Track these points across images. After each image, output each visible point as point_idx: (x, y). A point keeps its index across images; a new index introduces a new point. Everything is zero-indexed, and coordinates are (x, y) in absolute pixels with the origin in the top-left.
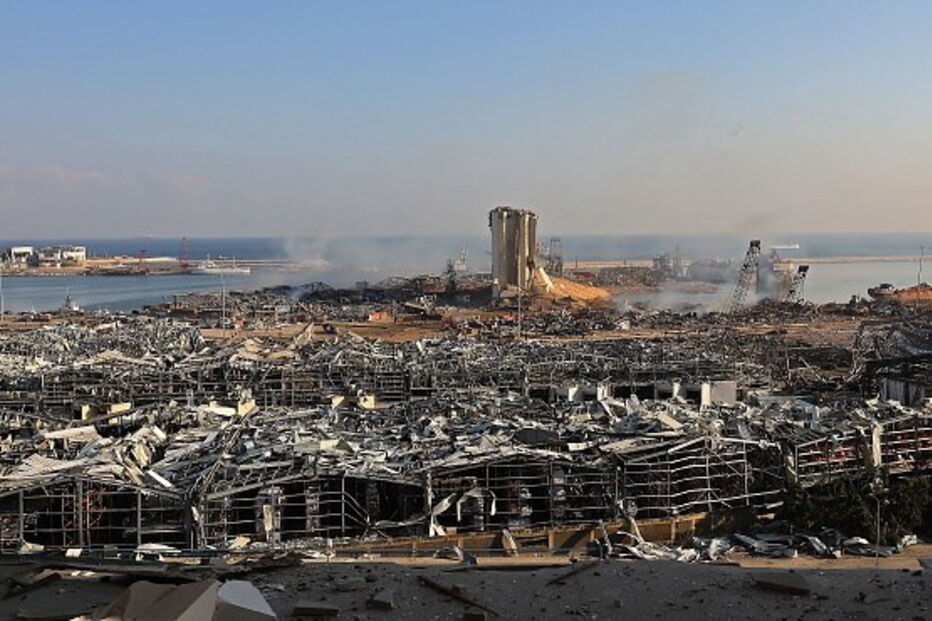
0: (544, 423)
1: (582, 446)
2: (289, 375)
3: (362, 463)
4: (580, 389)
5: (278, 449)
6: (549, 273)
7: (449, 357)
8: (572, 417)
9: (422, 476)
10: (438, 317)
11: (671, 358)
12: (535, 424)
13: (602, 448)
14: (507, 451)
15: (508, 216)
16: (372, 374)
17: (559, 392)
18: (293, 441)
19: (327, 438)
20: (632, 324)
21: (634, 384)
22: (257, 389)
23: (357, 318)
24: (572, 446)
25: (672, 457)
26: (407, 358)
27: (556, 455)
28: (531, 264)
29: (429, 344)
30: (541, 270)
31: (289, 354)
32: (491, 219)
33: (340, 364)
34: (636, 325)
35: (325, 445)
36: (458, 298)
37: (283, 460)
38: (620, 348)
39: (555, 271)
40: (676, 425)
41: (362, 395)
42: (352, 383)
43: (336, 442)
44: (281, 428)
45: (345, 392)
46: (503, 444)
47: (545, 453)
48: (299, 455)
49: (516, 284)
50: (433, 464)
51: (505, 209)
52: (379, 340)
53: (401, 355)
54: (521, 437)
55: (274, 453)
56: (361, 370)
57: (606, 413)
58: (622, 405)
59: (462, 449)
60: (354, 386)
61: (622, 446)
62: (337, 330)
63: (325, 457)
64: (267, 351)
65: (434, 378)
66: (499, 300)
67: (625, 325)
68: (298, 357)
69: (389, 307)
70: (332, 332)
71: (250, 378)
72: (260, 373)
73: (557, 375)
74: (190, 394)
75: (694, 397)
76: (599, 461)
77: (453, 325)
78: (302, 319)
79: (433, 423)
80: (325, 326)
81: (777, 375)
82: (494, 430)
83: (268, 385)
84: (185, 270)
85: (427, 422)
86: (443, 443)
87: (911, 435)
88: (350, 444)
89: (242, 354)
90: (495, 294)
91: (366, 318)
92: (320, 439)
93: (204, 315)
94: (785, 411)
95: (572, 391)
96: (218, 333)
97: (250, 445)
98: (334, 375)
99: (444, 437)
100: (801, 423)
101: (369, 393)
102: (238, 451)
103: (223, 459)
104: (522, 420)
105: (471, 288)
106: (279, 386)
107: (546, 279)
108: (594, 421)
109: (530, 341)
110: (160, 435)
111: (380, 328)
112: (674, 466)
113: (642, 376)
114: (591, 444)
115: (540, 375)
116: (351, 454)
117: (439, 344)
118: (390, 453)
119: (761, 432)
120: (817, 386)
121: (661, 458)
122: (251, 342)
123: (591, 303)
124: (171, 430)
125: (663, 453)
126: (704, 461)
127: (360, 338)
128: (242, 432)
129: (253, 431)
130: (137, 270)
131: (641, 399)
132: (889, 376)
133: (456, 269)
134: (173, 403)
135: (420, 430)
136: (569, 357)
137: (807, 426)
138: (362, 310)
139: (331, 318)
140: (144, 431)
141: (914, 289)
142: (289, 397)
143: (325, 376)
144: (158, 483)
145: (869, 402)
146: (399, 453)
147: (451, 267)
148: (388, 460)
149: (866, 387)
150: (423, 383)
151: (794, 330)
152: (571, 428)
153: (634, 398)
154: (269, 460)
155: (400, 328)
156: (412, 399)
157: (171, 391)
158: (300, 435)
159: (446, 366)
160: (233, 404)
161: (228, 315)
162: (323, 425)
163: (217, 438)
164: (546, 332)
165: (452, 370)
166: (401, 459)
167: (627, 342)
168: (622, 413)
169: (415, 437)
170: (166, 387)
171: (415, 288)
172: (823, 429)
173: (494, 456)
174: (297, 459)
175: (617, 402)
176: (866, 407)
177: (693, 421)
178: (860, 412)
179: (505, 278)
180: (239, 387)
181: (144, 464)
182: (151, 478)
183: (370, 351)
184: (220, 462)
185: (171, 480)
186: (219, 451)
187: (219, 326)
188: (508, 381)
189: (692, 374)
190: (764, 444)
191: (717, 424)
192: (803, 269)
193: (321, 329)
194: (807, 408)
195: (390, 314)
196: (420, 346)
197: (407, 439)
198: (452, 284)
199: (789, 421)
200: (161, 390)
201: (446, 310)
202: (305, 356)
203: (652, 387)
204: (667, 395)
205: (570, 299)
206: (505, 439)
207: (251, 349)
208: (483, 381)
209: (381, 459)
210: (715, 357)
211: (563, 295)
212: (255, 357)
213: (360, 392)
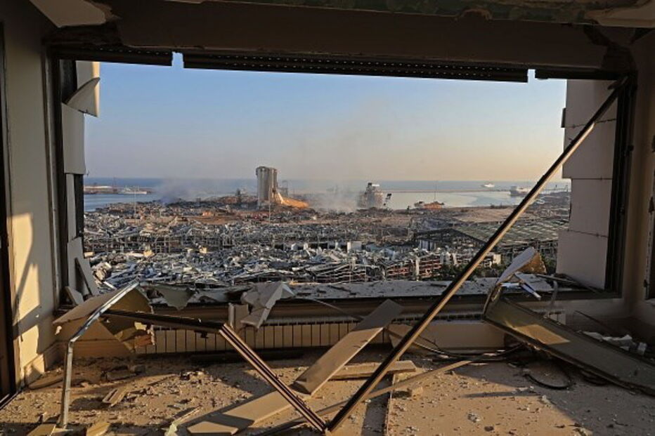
0: (282, 259)
1: (298, 269)
2: (167, 239)
3: (203, 277)
4: (296, 245)
5: (164, 272)
6: (282, 195)
7: (239, 231)
8: (294, 257)
10: (233, 214)
11: (334, 232)
12: (278, 260)
13: (307, 269)
14: (267, 271)
15: (265, 170)
16: (205, 239)
17: (288, 246)
18: (171, 268)
19: (186, 267)
20: (318, 218)
21: (319, 242)
22: (152, 245)
23: (197, 214)
24: (294, 269)
25: (337, 273)
26: (221, 231)
27: (286, 272)
28: (275, 192)
29: (230, 226)
30: (279, 194)
31: (167, 230)
32: (257, 171)
33: (191, 234)
34: (320, 218)
35: (186, 269)
36: (242, 206)
37: (167, 276)
38: (313, 228)
39: (285, 195)
40: (337, 259)
41: (201, 248)
42: (196, 242)
43: (191, 268)
44: (165, 262)
45: (193, 247)
46: (265, 269)
47: (283, 271)
48: (174, 274)
49: (267, 200)
50: (235, 277)
51: (263, 167)
52: (208, 224)
53: (218, 230)
54: (271, 265)
55: (162, 273)
56: (200, 236)
57: (308, 255)
58: (315, 251)
59: (247, 270)
60: (197, 244)
61: (314, 268)
62: (189, 220)
63: (187, 274)
64: (157, 229)
65: (233, 240)
66: (260, 207)
67: (315, 218)
68: (171, 231)
69: (211, 210)
70: (186, 220)
71: (149, 240)
72: (154, 238)
73: (286, 239)
74: (122, 248)
75: (344, 248)
76: (306, 275)
77: (241, 218)
78: (172, 215)
79: (234, 259)
80: (183, 218)
81: (378, 238)
82: (260, 262)
83: (158, 244)
84: (115, 192)
85: (231, 259)
86: (238, 268)
87: (431, 263)
88: (197, 269)
89: (145, 230)
90: (259, 204)
91: (201, 214)
92: (183, 267)
93: (125, 212)
94: (381, 253)
95: (293, 245)
96: (132, 221)
97: (151, 270)
98: (188, 240)
99: (239, 265)
100: (388, 258)
101: (204, 247)
102: (145, 273)
103: (139, 276)
104: (272, 258)
105: (248, 201)
106: (163, 244)
107: (281, 198)
108: (303, 258)
109: (274, 225)
110: (108, 266)
111: (208, 219)
112: (336, 276)
113: (322, 239)
114: (302, 268)
115: (279, 239)
116: (197, 273)
117: (234, 226)
118: (215, 273)
119: (372, 262)
120: (394, 244)
121: (332, 273)
122: (149, 225)
123: (300, 208)
124: (114, 263)
125: (332, 271)
126: (349, 274)
127: (199, 223)
128: (147, 265)
129: (152, 264)
130: (92, 192)
131: (323, 248)
132: (422, 239)
133: (241, 193)
134: (114, 252)
135: (228, 263)
136: (291, 231)
137: (390, 259)
138: (199, 211)
139: (185, 214)
140: (101, 264)
141: (433, 204)
142: (168, 249)
143: (184, 240)
144: (109, 287)
145: (414, 250)
146: (219, 272)
147: (239, 193)
148: (214, 275)
149: (413, 243)
150: (228, 242)
151: (384, 220)
152: (293, 261)
153: (320, 248)
154: (160, 276)
155: (217, 219)
156: (224, 249)
157: (112, 247)
158: (174, 265)
159: (238, 235)
160: (142, 252)
161: (137, 213)
162: (184, 261)
163: (136, 267)
164: (281, 221)
165: (241, 237)
166: (220, 275)
167: (316, 225)
168: (314, 255)
169: (226, 266)
170: (109, 245)
171: (223, 202)
172: (397, 261)
173: (261, 273)
174: (173, 276)
175: (313, 250)
176: (413, 251)
177: (344, 258)
178: (411, 253)
179: (263, 197)
180: (144, 245)
181: (102, 279)
182: (106, 285)
183: (204, 229)
184: (137, 278)
185: (115, 286)
186: (137, 273)
187: (133, 218)
188: (265, 242)
189: (343, 238)
190: (373, 267)
191: (354, 259)
192: (389, 195)
193: (181, 219)
194: (390, 252)
195: (212, 212)
196: (226, 226)
197: (222, 266)
198: (240, 200)
199: (383, 257)
200: (107, 246)
201: (237, 212)
202: (174, 231)
203: (326, 244)
204: (332, 247)
205: (291, 207)
206: (266, 266)
207: (149, 228)
208: (255, 242)
209: (211, 275)
210: (353, 231)
211: (287, 205)
212: (151, 231)
213: (200, 246)
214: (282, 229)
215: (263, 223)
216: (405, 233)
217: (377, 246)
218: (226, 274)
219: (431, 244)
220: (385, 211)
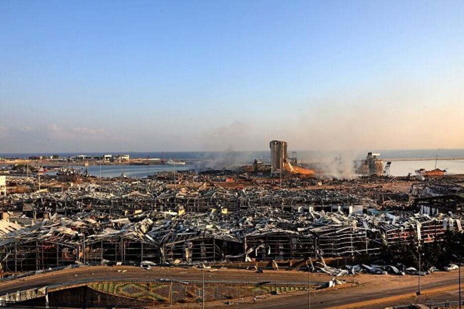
0: (289, 220)
1: (303, 229)
2: (197, 200)
3: (221, 234)
4: (302, 208)
5: (191, 228)
6: (292, 164)
7: (254, 195)
8: (299, 218)
9: (243, 239)
10: (250, 180)
11: (337, 197)
12: (285, 220)
13: (311, 230)
14: (274, 231)
15: (277, 144)
16: (226, 201)
17: (295, 208)
18: (197, 225)
19: (209, 224)
20: (323, 184)
21: (323, 206)
22: (185, 205)
23: (222, 181)
24: (299, 229)
25: (338, 234)
26: (239, 195)
27: (292, 232)
28: (285, 161)
29: (247, 190)
30: (289, 163)
31: (197, 193)
32: (270, 145)
33: (215, 197)
34: (324, 183)
35: (208, 227)
36: (258, 173)
37: (193, 232)
38: (318, 192)
39: (294, 164)
40: (339, 222)
41: (223, 208)
42: (219, 204)
43: (212, 226)
44: (193, 220)
45: (216, 207)
46: (273, 228)
47: (289, 231)
48: (199, 230)
49: (279, 168)
50: (247, 235)
51: (276, 141)
52: (229, 189)
53: (237, 194)
54: (279, 225)
55: (190, 229)
56: (222, 199)
57: (312, 217)
58: (318, 214)
59: (258, 229)
60: (220, 205)
61: (317, 230)
62: (215, 185)
63: (208, 231)
64: (189, 192)
65: (248, 203)
66: (273, 174)
67: (320, 184)
68: (200, 195)
69: (233, 177)
70: (213, 185)
71: (183, 201)
72: (187, 200)
73: (293, 202)
74: (162, 207)
75: (346, 211)
76: (309, 235)
77: (257, 183)
78: (202, 181)
79: (248, 219)
80: (210, 183)
81: (379, 203)
82: (270, 222)
83: (189, 204)
84: (162, 163)
85: (245, 219)
86: (251, 227)
87: (433, 228)
88: (217, 226)
89: (180, 193)
90: (272, 172)
91: (225, 180)
92: (206, 224)
93: (168, 179)
94: (382, 218)
95: (299, 208)
96: (173, 185)
97: (181, 226)
98: (213, 201)
99: (251, 225)
100: (388, 222)
101: (225, 208)
102: (177, 228)
103: (172, 231)
104: (280, 219)
105: (264, 170)
106: (193, 205)
107: (291, 167)
108: (307, 220)
109: (284, 189)
110: (151, 222)
111: (230, 184)
112: (338, 238)
113: (326, 203)
114: (306, 229)
115: (288, 202)
116: (217, 230)
117: (251, 190)
118: (231, 230)
119: (372, 225)
120: (395, 208)
121: (333, 235)
122: (184, 189)
123: (307, 175)
124: (155, 220)
125: (334, 233)
126: (350, 236)
127: (222, 188)
128: (179, 221)
129: (183, 221)
130: (146, 163)
131: (326, 212)
132: (424, 204)
133: (258, 162)
134: (155, 210)
135: (243, 222)
136: (298, 196)
137: (391, 223)
138: (224, 178)
139: (213, 180)
140: (145, 220)
141: (433, 171)
142: (197, 209)
143: (209, 201)
144: (149, 239)
145: (415, 214)
146: (235, 230)
147: (256, 162)
148: (231, 233)
149: (415, 209)
150: (244, 205)
151: (386, 186)
152: (299, 222)
153: (323, 211)
154: (188, 232)
155: (237, 184)
156: (241, 210)
157: (155, 206)
158: (199, 223)
159: (253, 198)
160: (177, 211)
161: (177, 179)
162: (208, 219)
163: (170, 223)
164: (290, 186)
165: (255, 200)
166: (235, 232)
167: (321, 190)
168: (318, 217)
169: (241, 225)
170: (154, 204)
171: (243, 170)
172: (397, 225)
173: (270, 232)
174: (198, 231)
175: (317, 213)
176: (414, 216)
177: (346, 221)
178: (412, 218)
179: (275, 166)
180: (179, 205)
181: (145, 232)
182: (146, 237)
183: (226, 193)
184: (171, 232)
185: (153, 238)
186: (170, 228)
187: (173, 183)
188: (276, 204)
189: (345, 203)
190: (374, 230)
191: (355, 222)
192: (389, 163)
193: (209, 184)
194: (391, 216)
195: (234, 179)
196: (244, 191)
197: (238, 225)
198: (256, 168)
199: (383, 221)
200: (152, 205)
201: (254, 178)
202: (202, 194)
203: (330, 207)
204: (336, 210)
205: (299, 174)
206: (274, 226)
207: (183, 191)
208: (267, 204)
209: (228, 232)
210: (354, 196)
211: (297, 172)
212: (185, 194)
213: (222, 207)
214: (291, 194)
215: (275, 188)
216: (406, 198)
217: (378, 210)
218: (241, 232)
219: (433, 210)
220: (387, 177)
